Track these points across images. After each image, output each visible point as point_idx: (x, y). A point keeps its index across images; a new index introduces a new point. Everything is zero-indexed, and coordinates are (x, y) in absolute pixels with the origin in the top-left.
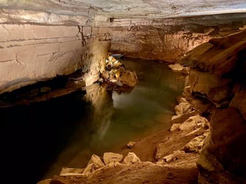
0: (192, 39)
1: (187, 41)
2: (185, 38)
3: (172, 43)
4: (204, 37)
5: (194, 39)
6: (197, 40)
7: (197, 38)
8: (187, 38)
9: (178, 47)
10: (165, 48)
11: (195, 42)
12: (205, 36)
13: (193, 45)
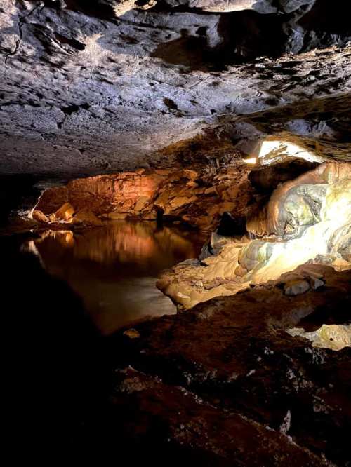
0: (118, 180)
1: (110, 184)
2: (107, 180)
3: (86, 187)
4: (136, 178)
5: (121, 180)
6: (127, 182)
7: (125, 180)
8: (110, 179)
9: (97, 193)
10: (72, 196)
11: (124, 185)
12: (137, 175)
13: (121, 189)
